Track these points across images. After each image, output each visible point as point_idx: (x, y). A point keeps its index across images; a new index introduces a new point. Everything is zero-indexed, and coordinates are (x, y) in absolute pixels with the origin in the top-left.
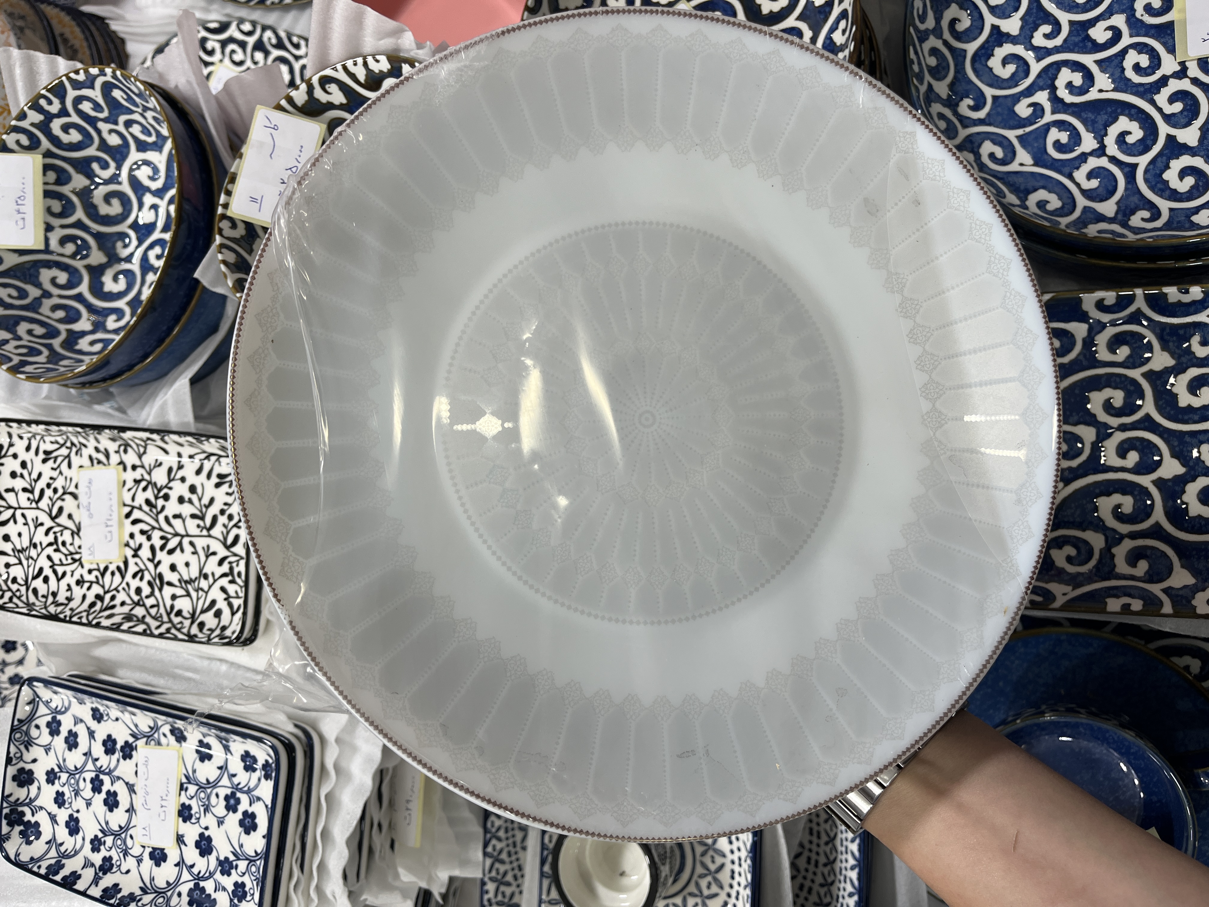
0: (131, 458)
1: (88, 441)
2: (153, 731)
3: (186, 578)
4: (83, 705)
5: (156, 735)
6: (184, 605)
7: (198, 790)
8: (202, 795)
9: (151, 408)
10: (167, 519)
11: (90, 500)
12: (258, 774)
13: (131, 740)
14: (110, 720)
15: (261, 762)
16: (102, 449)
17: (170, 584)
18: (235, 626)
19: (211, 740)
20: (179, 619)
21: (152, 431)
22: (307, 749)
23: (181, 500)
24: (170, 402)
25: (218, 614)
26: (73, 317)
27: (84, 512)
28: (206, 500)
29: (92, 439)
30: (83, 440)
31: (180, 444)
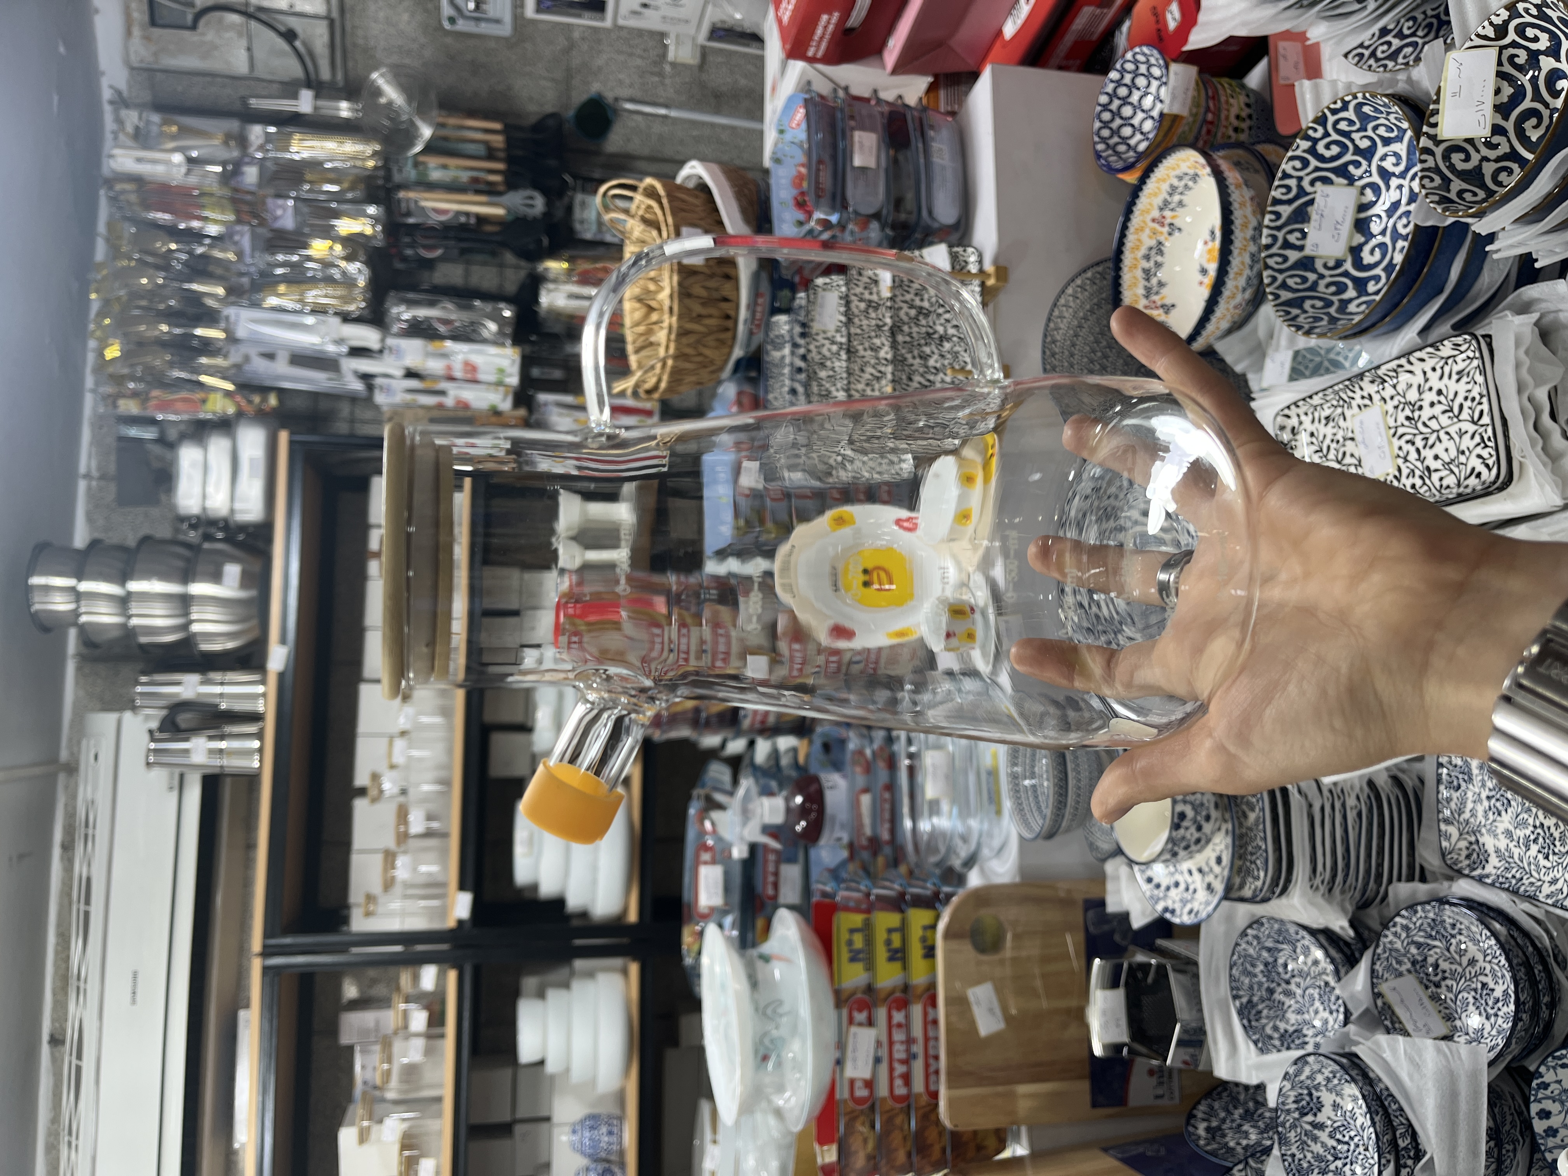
1: (1355, 391)
3: (1447, 460)
6: (1451, 480)
10: (1425, 424)
16: (1366, 395)
17: (1436, 470)
23: (1432, 404)
25: (1479, 475)
26: (1342, 289)
27: (1361, 447)
28: (1451, 396)
29: (1357, 389)
30: (1351, 394)
31: (1422, 360)
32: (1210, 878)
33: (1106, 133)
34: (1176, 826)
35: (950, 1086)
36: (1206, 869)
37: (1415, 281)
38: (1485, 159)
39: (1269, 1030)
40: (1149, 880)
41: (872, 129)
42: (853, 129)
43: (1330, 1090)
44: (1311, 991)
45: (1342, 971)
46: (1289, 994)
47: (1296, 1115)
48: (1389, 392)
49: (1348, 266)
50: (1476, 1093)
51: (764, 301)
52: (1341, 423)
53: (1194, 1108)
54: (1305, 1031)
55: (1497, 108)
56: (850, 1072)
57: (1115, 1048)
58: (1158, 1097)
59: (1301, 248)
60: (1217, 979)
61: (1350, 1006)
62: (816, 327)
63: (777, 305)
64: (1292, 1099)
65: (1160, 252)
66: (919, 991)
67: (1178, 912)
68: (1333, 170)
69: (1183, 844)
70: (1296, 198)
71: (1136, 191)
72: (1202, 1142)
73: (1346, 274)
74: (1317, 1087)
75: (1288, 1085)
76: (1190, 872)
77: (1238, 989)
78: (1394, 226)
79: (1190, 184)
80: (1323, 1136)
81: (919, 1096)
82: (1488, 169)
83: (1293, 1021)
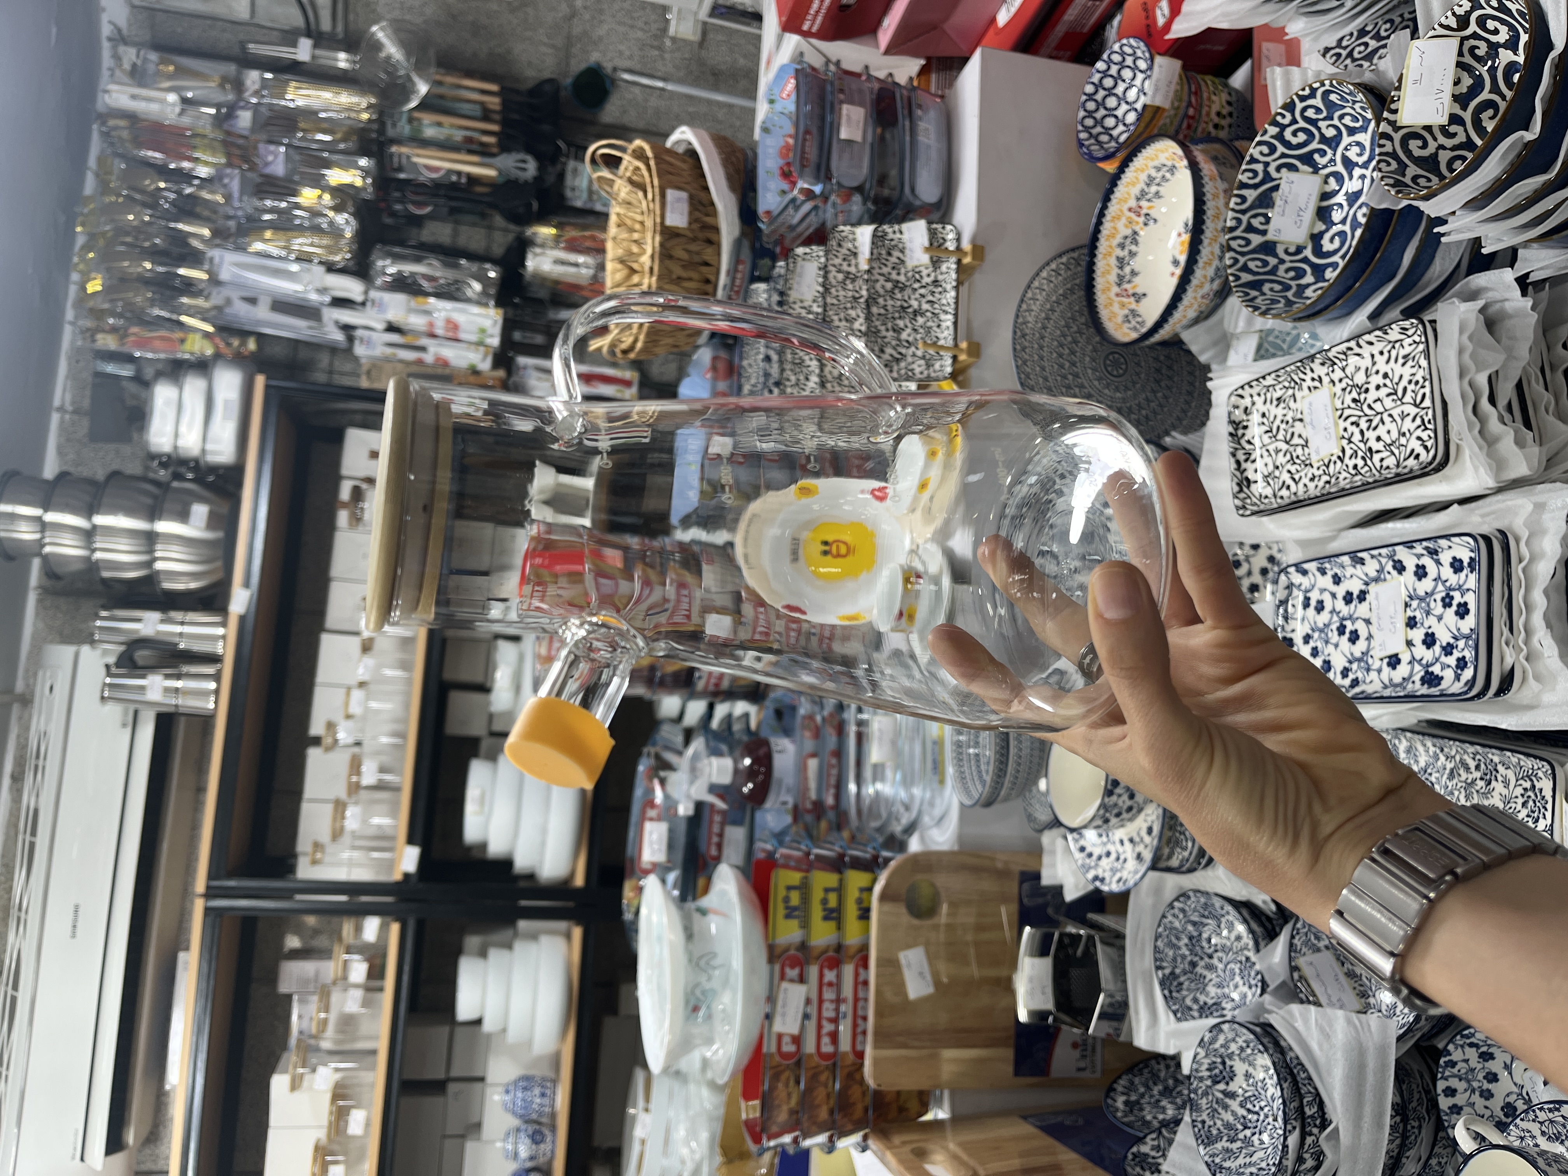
1: (1306, 373)
2: (1380, 573)
3: (1389, 441)
4: (1325, 576)
5: (1382, 575)
7: (1420, 602)
8: (1423, 605)
10: (1370, 407)
12: (1465, 571)
13: (1364, 587)
14: (1346, 579)
15: (1466, 561)
16: (1317, 377)
17: (1378, 452)
18: (1431, 459)
19: (1425, 560)
22: (1503, 543)
23: (1378, 387)
25: (1417, 456)
26: (1301, 274)
27: (1309, 427)
28: (1396, 380)
29: (1308, 371)
30: (1302, 376)
31: (1371, 343)
32: (1140, 848)
33: (1089, 122)
34: (1109, 793)
35: (877, 1046)
36: (1137, 839)
37: (1368, 265)
38: (1442, 147)
39: (1188, 1002)
40: (1082, 849)
41: (861, 104)
42: (842, 102)
43: (1243, 1060)
44: (1232, 966)
45: (1262, 944)
46: (1210, 967)
47: (1209, 1083)
48: (1338, 374)
49: (1308, 253)
50: (1383, 1066)
51: (744, 268)
52: (1292, 404)
53: (1115, 1082)
54: (1224, 1005)
55: (1456, 98)
56: (778, 1026)
57: (1039, 1016)
58: (1080, 1069)
59: (1264, 233)
60: (1143, 952)
61: (1267, 978)
62: (793, 295)
63: (757, 274)
64: (1206, 1066)
65: (1135, 242)
66: (852, 951)
67: (1107, 881)
68: (1298, 157)
69: (1115, 811)
70: (1262, 183)
71: (1114, 180)
72: (1119, 1114)
73: (1305, 260)
74: (1231, 1056)
75: (1202, 1053)
76: (1122, 842)
77: (1162, 960)
78: (1355, 215)
79: (1168, 175)
80: (1234, 1105)
81: (845, 1054)
82: (1444, 157)
83: (1212, 994)
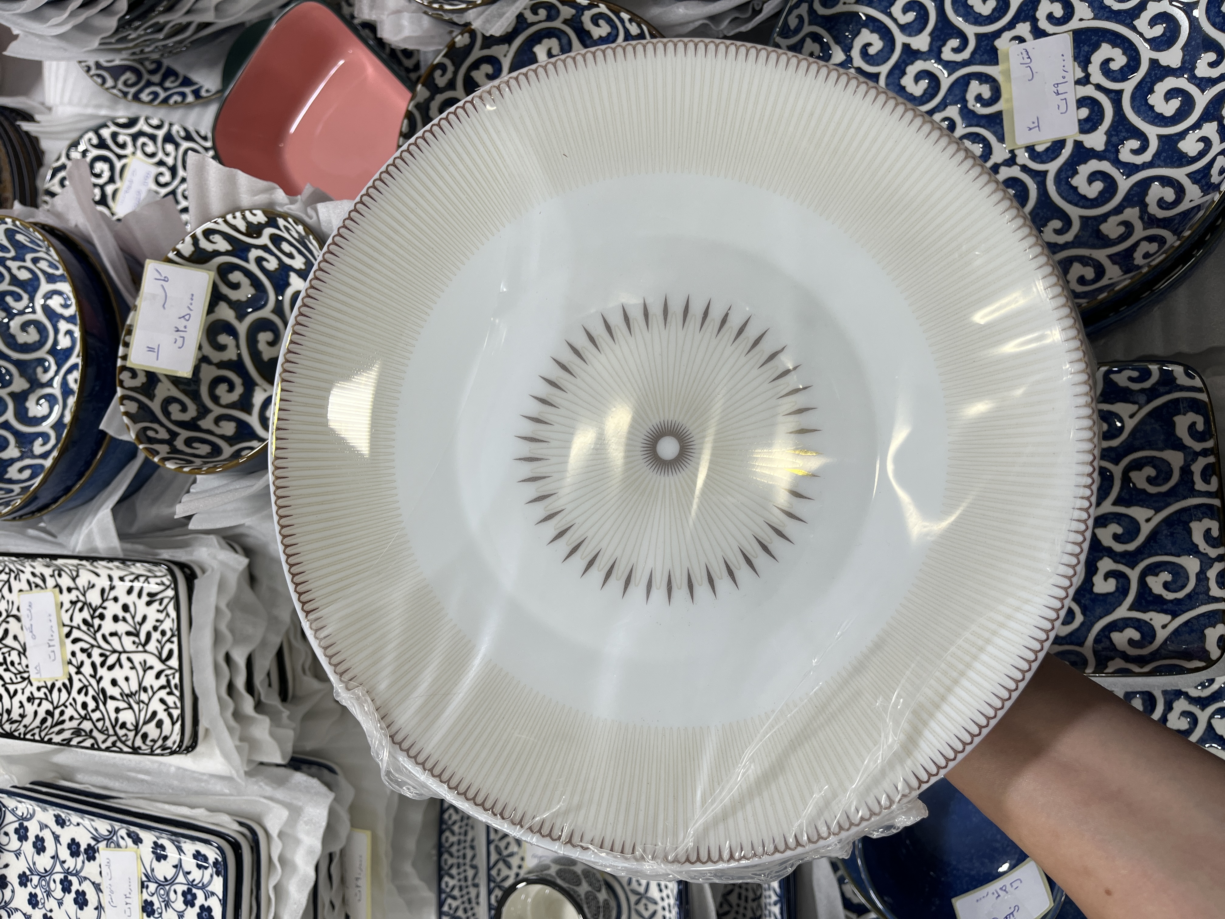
0: (65, 581)
1: (25, 567)
2: (112, 835)
3: (127, 691)
4: (46, 813)
5: (115, 838)
7: (158, 887)
8: (162, 892)
9: (79, 535)
10: (104, 637)
11: (32, 622)
12: (210, 871)
13: (93, 843)
14: (72, 825)
15: (211, 860)
16: (38, 574)
17: (113, 698)
18: (176, 737)
19: (164, 842)
20: (123, 732)
21: (81, 558)
22: (253, 845)
23: (116, 619)
24: (95, 530)
25: (160, 724)
26: (2, 445)
28: (138, 619)
29: (27, 565)
30: (19, 567)
31: (110, 569)
52: (6, 593)
78: (65, 378)
